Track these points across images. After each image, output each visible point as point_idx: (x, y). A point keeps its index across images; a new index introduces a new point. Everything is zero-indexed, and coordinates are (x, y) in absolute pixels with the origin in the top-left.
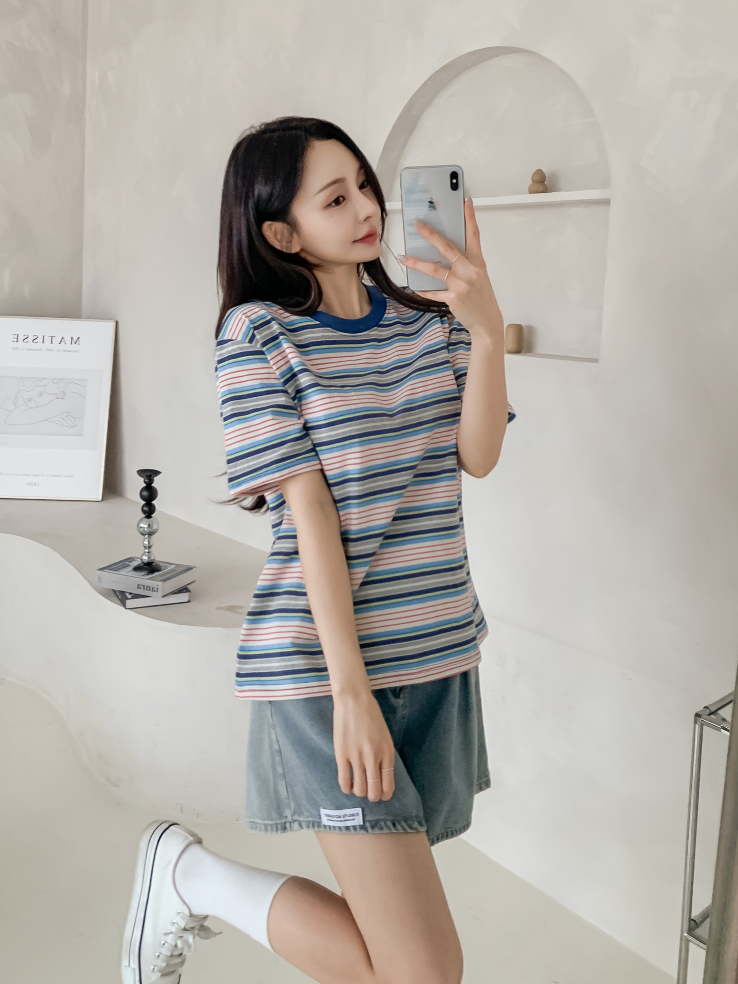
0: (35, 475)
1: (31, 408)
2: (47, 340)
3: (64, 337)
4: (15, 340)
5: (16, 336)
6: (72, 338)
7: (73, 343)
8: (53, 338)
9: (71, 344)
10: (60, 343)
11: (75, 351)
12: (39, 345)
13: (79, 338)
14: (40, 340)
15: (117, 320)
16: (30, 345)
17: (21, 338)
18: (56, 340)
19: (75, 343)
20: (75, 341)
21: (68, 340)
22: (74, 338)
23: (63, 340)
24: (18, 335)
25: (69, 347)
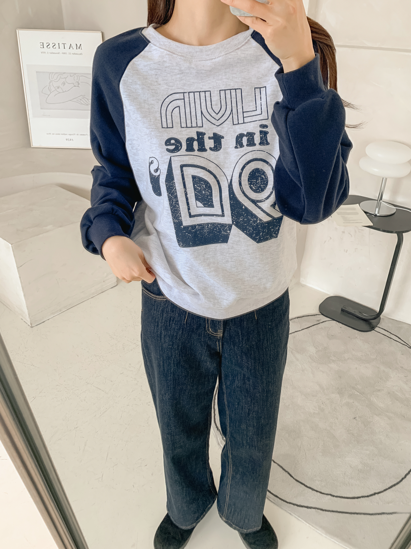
0: (70, 135)
1: (60, 93)
2: (62, 46)
3: (71, 44)
4: (42, 47)
5: (42, 44)
6: (76, 45)
7: (78, 48)
8: (65, 44)
9: (77, 49)
10: (70, 48)
11: (81, 54)
12: (57, 50)
13: (81, 45)
14: (57, 46)
15: (103, 31)
16: (52, 50)
17: (45, 45)
18: (67, 46)
19: (79, 48)
20: (79, 47)
21: (75, 47)
22: (77, 44)
23: (71, 46)
24: (43, 43)
25: (75, 51)
